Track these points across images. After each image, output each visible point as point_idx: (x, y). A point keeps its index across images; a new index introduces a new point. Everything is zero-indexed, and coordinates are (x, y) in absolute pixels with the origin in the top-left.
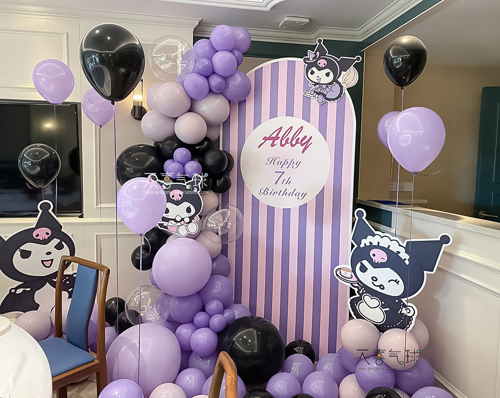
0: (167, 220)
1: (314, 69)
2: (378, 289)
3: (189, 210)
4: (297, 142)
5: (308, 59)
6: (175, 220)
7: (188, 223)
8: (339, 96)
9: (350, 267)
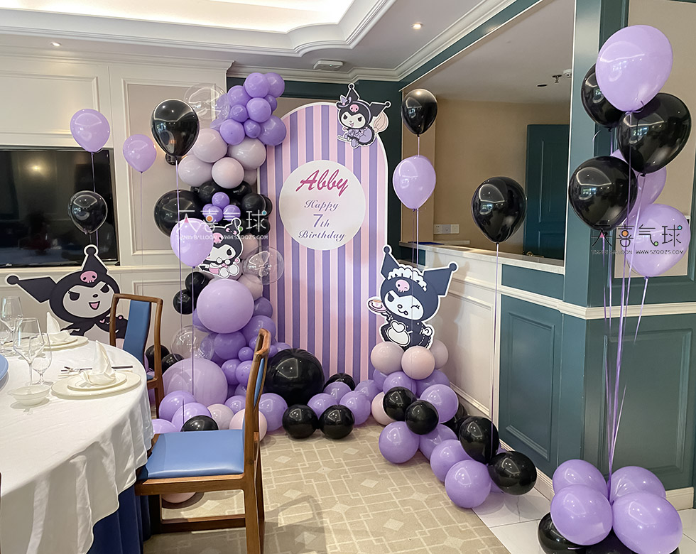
0: (209, 262)
4: (334, 185)
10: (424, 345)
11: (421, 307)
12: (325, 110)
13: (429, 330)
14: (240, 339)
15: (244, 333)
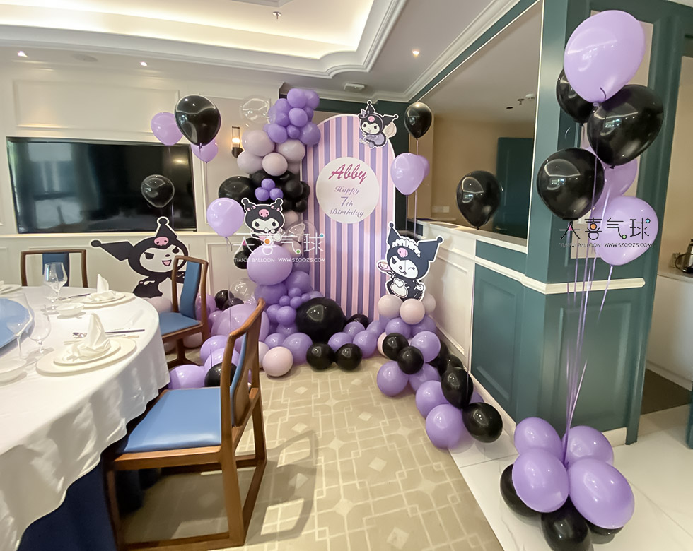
0: (258, 231)
1: (366, 123)
2: (403, 275)
3: (274, 224)
4: (356, 176)
5: (362, 116)
6: (264, 231)
8: (384, 143)
9: (386, 261)
10: (418, 298)
11: (416, 269)
12: (350, 120)
13: (421, 287)
14: (281, 289)
15: (285, 284)
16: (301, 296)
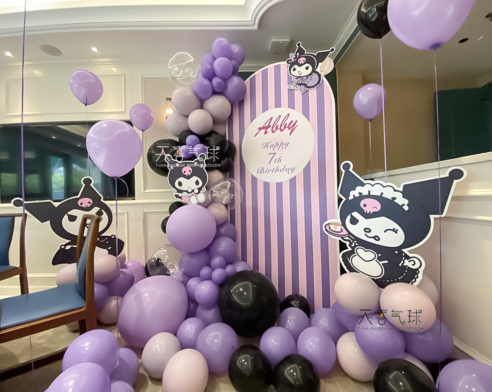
0: (181, 191)
4: (285, 127)
6: (187, 191)
7: (198, 193)
12: (277, 69)
16: (224, 268)
